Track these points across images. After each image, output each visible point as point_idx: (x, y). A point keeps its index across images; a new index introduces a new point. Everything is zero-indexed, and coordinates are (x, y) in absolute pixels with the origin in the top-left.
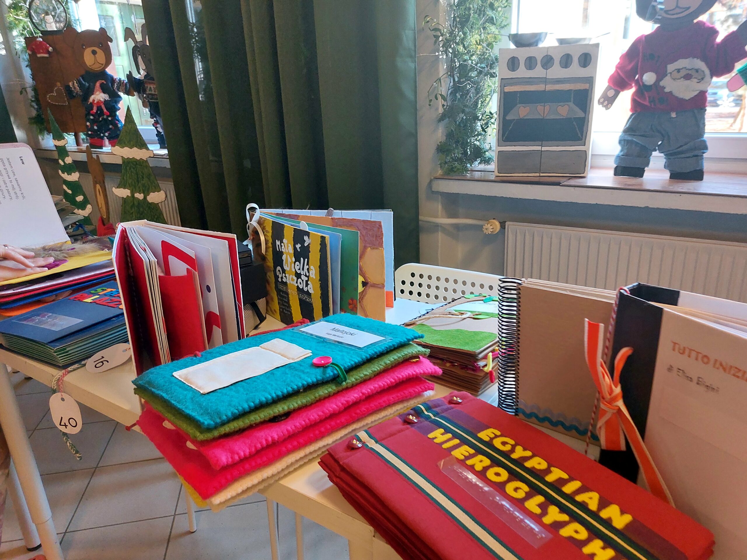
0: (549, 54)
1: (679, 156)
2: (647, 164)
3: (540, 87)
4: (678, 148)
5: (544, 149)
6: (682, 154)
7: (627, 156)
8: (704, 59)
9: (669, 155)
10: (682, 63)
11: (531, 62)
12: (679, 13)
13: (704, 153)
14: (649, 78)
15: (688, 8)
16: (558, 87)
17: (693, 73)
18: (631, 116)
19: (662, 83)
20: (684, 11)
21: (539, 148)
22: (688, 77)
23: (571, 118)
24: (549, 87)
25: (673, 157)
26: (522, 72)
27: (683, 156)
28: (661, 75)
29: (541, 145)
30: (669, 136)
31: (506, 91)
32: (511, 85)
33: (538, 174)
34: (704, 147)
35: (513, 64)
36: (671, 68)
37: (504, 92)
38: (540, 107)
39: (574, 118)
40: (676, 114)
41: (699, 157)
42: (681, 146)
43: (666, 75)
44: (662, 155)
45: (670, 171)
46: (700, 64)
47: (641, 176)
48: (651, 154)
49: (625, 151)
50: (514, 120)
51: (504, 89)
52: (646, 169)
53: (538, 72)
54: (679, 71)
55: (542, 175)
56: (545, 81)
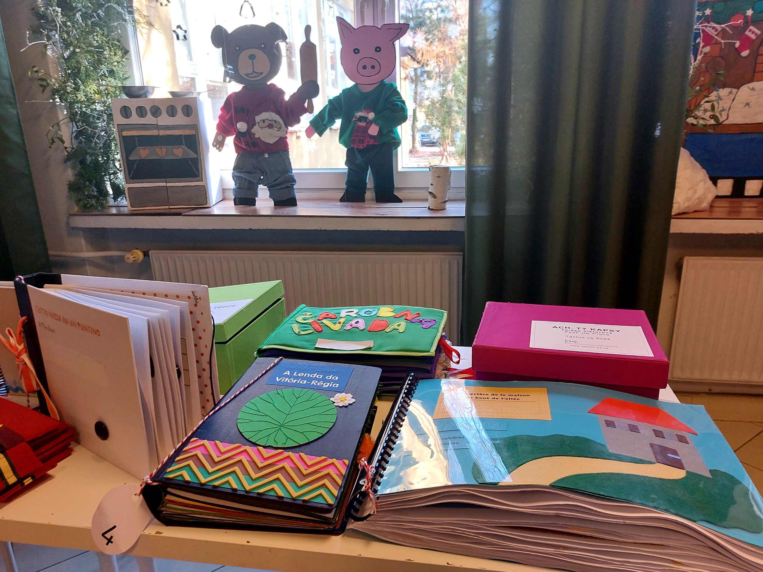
0: (156, 104)
1: (275, 188)
2: (256, 195)
3: (155, 133)
4: (274, 181)
5: (168, 185)
6: (278, 186)
7: (240, 189)
8: (278, 113)
9: (271, 188)
10: (264, 115)
11: (141, 112)
12: (256, 77)
13: (294, 185)
14: (242, 126)
15: (262, 73)
16: (169, 132)
17: (273, 123)
18: (237, 156)
19: (253, 131)
20: (259, 76)
21: (164, 184)
22: (270, 126)
23: (186, 159)
24: (162, 133)
25: (272, 189)
26: (135, 119)
27: (278, 187)
28: (251, 124)
29: (165, 181)
30: (266, 172)
31: (124, 135)
32: (128, 130)
33: (167, 207)
34: (292, 180)
35: (125, 111)
36: (258, 118)
37: (123, 137)
38: (158, 149)
39: (189, 158)
40: (268, 155)
41: (291, 188)
42: (276, 180)
43: (256, 125)
44: (266, 187)
45: (273, 200)
46: (277, 118)
47: (254, 204)
48: (258, 187)
49: (238, 185)
50: (136, 160)
51: (122, 133)
52: (256, 198)
53: (149, 119)
54: (264, 121)
55: (171, 207)
56: (157, 127)
